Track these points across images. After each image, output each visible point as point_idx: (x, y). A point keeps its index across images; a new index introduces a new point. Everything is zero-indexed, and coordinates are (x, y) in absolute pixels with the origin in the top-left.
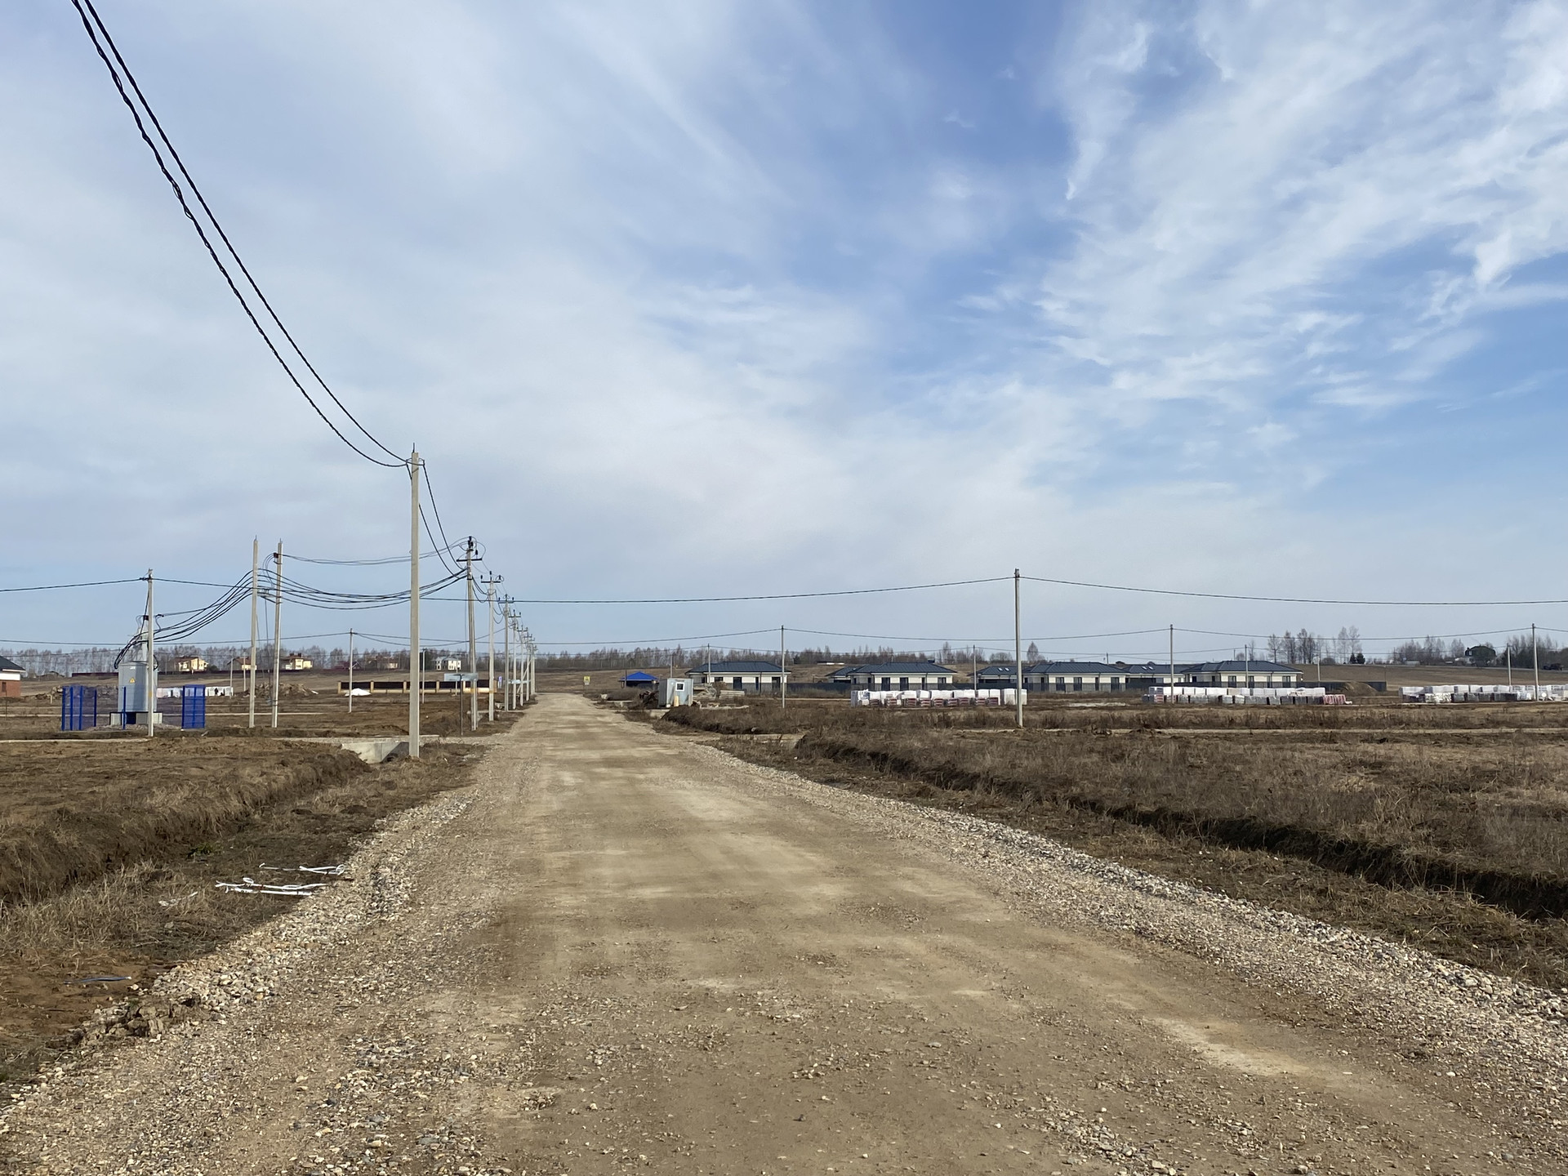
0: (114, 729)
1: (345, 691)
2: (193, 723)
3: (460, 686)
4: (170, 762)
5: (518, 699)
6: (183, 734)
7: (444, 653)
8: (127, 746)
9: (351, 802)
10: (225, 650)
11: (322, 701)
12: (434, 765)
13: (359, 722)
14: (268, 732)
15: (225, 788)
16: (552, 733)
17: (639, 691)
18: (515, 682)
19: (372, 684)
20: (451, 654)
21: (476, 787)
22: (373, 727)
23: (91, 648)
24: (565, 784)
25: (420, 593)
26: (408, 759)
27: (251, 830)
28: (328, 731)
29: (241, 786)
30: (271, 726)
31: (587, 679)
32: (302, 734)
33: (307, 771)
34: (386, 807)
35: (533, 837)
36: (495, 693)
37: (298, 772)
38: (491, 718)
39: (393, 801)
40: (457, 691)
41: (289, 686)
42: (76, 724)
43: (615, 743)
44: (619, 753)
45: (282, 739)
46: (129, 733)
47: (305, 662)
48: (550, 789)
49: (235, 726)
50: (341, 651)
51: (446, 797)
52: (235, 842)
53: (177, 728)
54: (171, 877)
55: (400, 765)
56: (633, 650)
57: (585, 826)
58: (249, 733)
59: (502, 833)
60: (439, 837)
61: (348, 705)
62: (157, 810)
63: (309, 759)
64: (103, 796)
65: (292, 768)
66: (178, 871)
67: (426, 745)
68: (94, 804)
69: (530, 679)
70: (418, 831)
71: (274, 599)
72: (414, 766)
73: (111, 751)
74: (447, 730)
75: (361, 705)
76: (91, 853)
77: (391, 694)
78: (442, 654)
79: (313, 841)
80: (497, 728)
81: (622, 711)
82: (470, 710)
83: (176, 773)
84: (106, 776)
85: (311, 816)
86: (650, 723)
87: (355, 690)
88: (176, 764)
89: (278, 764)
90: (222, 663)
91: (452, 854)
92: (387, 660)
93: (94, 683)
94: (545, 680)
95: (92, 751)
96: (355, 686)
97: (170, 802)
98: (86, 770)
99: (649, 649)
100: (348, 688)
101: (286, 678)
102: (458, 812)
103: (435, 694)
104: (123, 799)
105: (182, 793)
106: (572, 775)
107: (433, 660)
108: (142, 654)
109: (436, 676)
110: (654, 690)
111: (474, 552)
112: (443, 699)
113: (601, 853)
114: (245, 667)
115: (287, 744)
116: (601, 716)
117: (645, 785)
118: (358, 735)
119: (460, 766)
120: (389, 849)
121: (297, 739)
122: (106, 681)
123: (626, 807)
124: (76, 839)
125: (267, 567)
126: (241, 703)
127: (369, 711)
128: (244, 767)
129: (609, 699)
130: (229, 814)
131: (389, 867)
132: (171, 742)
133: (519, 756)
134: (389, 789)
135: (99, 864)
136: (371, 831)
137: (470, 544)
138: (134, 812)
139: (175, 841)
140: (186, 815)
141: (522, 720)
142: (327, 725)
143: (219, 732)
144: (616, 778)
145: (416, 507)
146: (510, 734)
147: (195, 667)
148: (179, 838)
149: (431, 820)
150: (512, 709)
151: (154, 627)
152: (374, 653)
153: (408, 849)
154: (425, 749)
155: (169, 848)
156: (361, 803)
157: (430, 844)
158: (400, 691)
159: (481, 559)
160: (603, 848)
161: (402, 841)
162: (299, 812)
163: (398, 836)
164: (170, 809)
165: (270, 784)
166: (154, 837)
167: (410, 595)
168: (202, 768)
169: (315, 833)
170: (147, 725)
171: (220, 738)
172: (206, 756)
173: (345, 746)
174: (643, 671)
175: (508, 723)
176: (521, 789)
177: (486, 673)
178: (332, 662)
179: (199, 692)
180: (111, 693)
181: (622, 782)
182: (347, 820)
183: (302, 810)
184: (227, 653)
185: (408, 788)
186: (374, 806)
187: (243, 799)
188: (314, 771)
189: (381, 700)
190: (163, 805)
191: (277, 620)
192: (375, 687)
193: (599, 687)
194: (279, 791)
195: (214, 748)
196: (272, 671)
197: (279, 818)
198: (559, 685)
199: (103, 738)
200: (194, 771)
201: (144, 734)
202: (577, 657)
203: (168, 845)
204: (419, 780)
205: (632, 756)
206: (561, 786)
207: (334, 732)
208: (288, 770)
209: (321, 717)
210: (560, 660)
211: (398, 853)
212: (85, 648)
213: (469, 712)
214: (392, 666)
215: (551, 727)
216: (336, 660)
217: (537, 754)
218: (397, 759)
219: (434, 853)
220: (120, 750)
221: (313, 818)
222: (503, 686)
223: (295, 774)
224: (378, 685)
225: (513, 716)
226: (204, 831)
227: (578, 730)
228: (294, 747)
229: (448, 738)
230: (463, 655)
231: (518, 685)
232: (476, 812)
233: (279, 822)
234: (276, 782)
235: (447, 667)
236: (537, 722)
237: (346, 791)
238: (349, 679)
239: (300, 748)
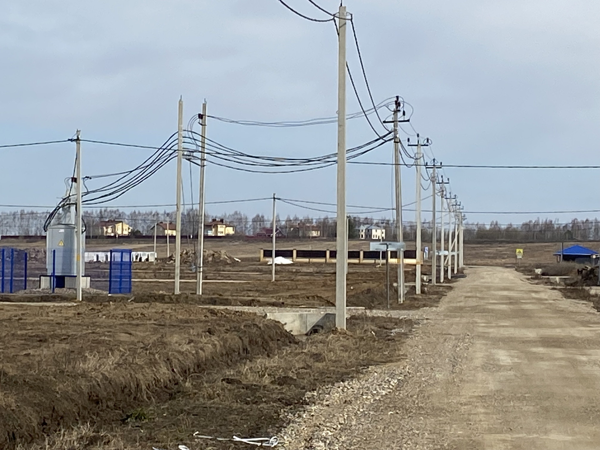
0: (44, 293)
1: (267, 259)
2: (120, 288)
3: (385, 255)
4: (99, 326)
5: (446, 271)
6: (111, 299)
7: (368, 222)
8: (57, 309)
9: (281, 373)
10: (148, 215)
11: (245, 269)
12: (362, 339)
13: (283, 292)
14: (193, 300)
15: (154, 355)
16: (484, 309)
17: (577, 266)
18: (443, 253)
19: (295, 253)
20: (375, 222)
21: (407, 362)
22: (297, 297)
23: (19, 210)
24: (502, 364)
25: (347, 155)
26: (335, 331)
27: (183, 398)
28: (253, 300)
29: (170, 353)
30: (196, 294)
31: (520, 252)
32: (226, 302)
33: (233, 339)
34: (315, 379)
35: (471, 417)
36: (422, 265)
37: (225, 340)
38: (418, 291)
39: (322, 373)
40: (381, 261)
41: (212, 252)
42: (7, 287)
43: (552, 322)
44: (557, 332)
45: (207, 306)
46: (58, 297)
47: (228, 228)
48: (484, 367)
49: (161, 292)
50: (263, 217)
51: (375, 372)
52: (168, 409)
53: (105, 293)
54: (109, 441)
55: (327, 337)
56: (570, 222)
57: (525, 408)
58: (175, 300)
59: (436, 411)
60: (372, 413)
61: (271, 273)
62: (90, 375)
63: (235, 328)
64: (38, 359)
65: (219, 337)
66: (116, 436)
67: (353, 317)
68: (30, 367)
69: (458, 250)
70: (349, 406)
71: (199, 162)
72: (341, 338)
73: (42, 314)
74: (373, 302)
75: (284, 274)
76: (27, 415)
77: (314, 264)
78: (365, 222)
79: (244, 411)
80: (424, 302)
81: (558, 287)
82: (397, 282)
83: (106, 338)
84: (38, 339)
85: (241, 386)
86: (590, 301)
87: (277, 258)
88: (106, 329)
89: (205, 332)
90: (145, 228)
91: (386, 430)
92: (308, 227)
93: (22, 246)
94: (474, 252)
95: (22, 314)
96: (278, 254)
97: (103, 367)
98: (19, 332)
99: (587, 220)
100: (271, 256)
101: (209, 244)
102: (389, 388)
103: (359, 264)
104: (57, 363)
105: (113, 358)
106: (508, 354)
107: (357, 228)
108: (70, 216)
109: (359, 246)
110: (594, 266)
111: (402, 112)
112: (367, 270)
113: (545, 437)
114: (168, 232)
115: (213, 312)
116: (536, 292)
117: (588, 368)
118: (282, 305)
119: (389, 340)
120: (322, 422)
121: (222, 307)
122: (34, 244)
123: (570, 391)
124: (13, 400)
125: (191, 128)
126: (164, 269)
127: (292, 280)
128: (172, 333)
129: (543, 274)
130: (159, 381)
131: (322, 441)
132: (99, 307)
133: (449, 332)
134: (317, 361)
135: (36, 428)
136: (302, 404)
137: (398, 104)
138: (68, 375)
139: (108, 407)
140: (117, 380)
141: (450, 294)
142: (251, 294)
143: (145, 297)
144: (556, 359)
145: (343, 65)
146: (438, 308)
147: (119, 232)
148: (111, 404)
149: (362, 395)
150: (440, 282)
151: (82, 190)
152: (296, 219)
153: (341, 424)
154: (352, 321)
155: (101, 413)
156: (291, 375)
157: (363, 420)
158: (323, 260)
159: (408, 121)
160: (546, 432)
161: (334, 416)
162: (229, 381)
163: (330, 410)
164: (102, 374)
165: (197, 353)
166: (87, 401)
167: (336, 159)
168: (130, 334)
169: (246, 403)
170: (76, 290)
171: (146, 304)
172: (134, 322)
173: (270, 316)
174: (581, 245)
175: (435, 296)
176: (454, 366)
177: (413, 243)
178: (254, 228)
179: (126, 259)
180: (40, 256)
181: (563, 363)
182: (277, 391)
183: (232, 380)
184: (150, 217)
185: (335, 361)
186: (304, 379)
187: (172, 367)
188: (240, 341)
189: (304, 270)
190: (96, 369)
191: (202, 184)
192: (298, 256)
193: (531, 261)
194: (207, 359)
195: (142, 314)
196: (196, 237)
197: (210, 387)
198: (489, 258)
199: (34, 301)
200: (124, 337)
201: (73, 299)
202: (508, 228)
203: (101, 411)
204: (347, 353)
205: (573, 337)
206: (497, 365)
207: (259, 301)
208: (214, 338)
209: (245, 286)
210: (490, 230)
211: (331, 427)
212: (13, 210)
213: (395, 285)
214: (314, 234)
215: (482, 302)
216: (258, 226)
217: (469, 331)
218: (324, 331)
219: (368, 429)
220: (50, 314)
221: (243, 388)
222: (430, 258)
223: (222, 343)
224: (301, 254)
225: (441, 289)
226: (135, 398)
227: (511, 307)
228: (219, 315)
229: (374, 311)
230: (388, 223)
231: (445, 257)
232: (408, 389)
233: (210, 391)
234: (204, 351)
235: (371, 236)
236: (466, 297)
237: (274, 362)
238: (272, 247)
239: (226, 317)
